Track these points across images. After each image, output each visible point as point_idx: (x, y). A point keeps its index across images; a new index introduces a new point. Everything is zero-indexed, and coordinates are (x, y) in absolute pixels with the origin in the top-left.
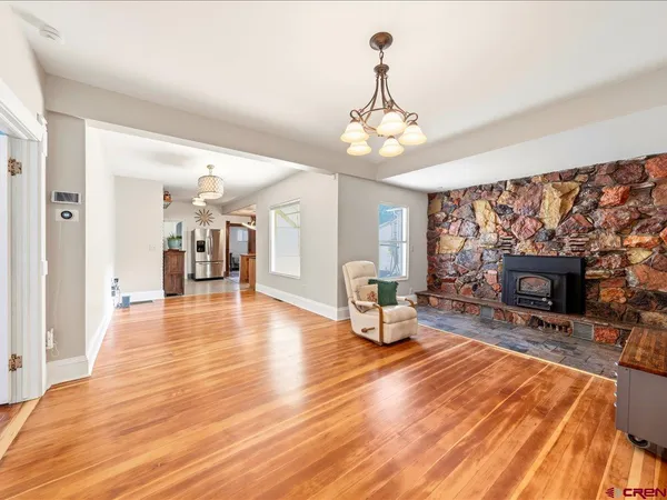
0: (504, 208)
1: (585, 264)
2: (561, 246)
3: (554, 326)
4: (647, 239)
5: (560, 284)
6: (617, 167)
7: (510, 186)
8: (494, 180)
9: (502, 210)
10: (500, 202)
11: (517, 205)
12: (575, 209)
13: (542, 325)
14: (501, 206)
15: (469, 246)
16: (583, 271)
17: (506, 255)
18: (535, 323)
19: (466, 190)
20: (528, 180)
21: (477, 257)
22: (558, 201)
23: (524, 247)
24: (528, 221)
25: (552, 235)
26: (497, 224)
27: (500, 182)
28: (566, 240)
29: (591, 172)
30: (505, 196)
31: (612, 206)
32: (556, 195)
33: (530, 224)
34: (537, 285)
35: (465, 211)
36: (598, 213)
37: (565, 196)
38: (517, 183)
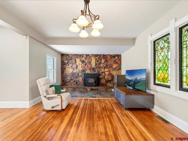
0: (84, 61)
1: (99, 75)
2: (95, 71)
3: (95, 90)
4: (108, 70)
5: (96, 80)
6: (104, 55)
7: (85, 56)
8: (81, 54)
9: (83, 62)
10: (83, 60)
11: (86, 61)
12: (98, 63)
13: (93, 90)
14: (83, 61)
15: (75, 71)
16: (99, 77)
17: (84, 74)
18: (92, 90)
19: (73, 55)
20: (89, 55)
21: (77, 74)
22: (95, 61)
23: (88, 72)
24: (89, 65)
25: (93, 69)
26: (82, 65)
27: (83, 54)
28: (96, 70)
29: (100, 55)
30: (84, 58)
31: (103, 63)
32: (95, 59)
33: (89, 66)
34: (91, 81)
35: (74, 61)
36: (101, 64)
37: (96, 60)
38: (87, 55)
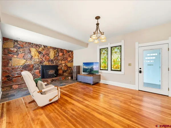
0: (41, 52)
1: (57, 66)
2: (54, 63)
3: (56, 80)
4: (64, 62)
6: (61, 49)
7: (42, 47)
8: (38, 44)
9: (40, 53)
10: (39, 50)
11: (44, 52)
12: (56, 56)
13: (54, 81)
14: (40, 51)
15: (28, 63)
16: (57, 68)
17: (41, 65)
19: (26, 43)
20: (47, 46)
21: (32, 66)
22: (53, 53)
23: (46, 63)
24: (47, 57)
25: (52, 60)
26: (39, 56)
27: (40, 45)
28: (55, 62)
29: (58, 49)
30: (41, 49)
31: (61, 56)
32: (53, 52)
35: (27, 51)
36: (59, 57)
37: (54, 53)
38: (45, 46)
